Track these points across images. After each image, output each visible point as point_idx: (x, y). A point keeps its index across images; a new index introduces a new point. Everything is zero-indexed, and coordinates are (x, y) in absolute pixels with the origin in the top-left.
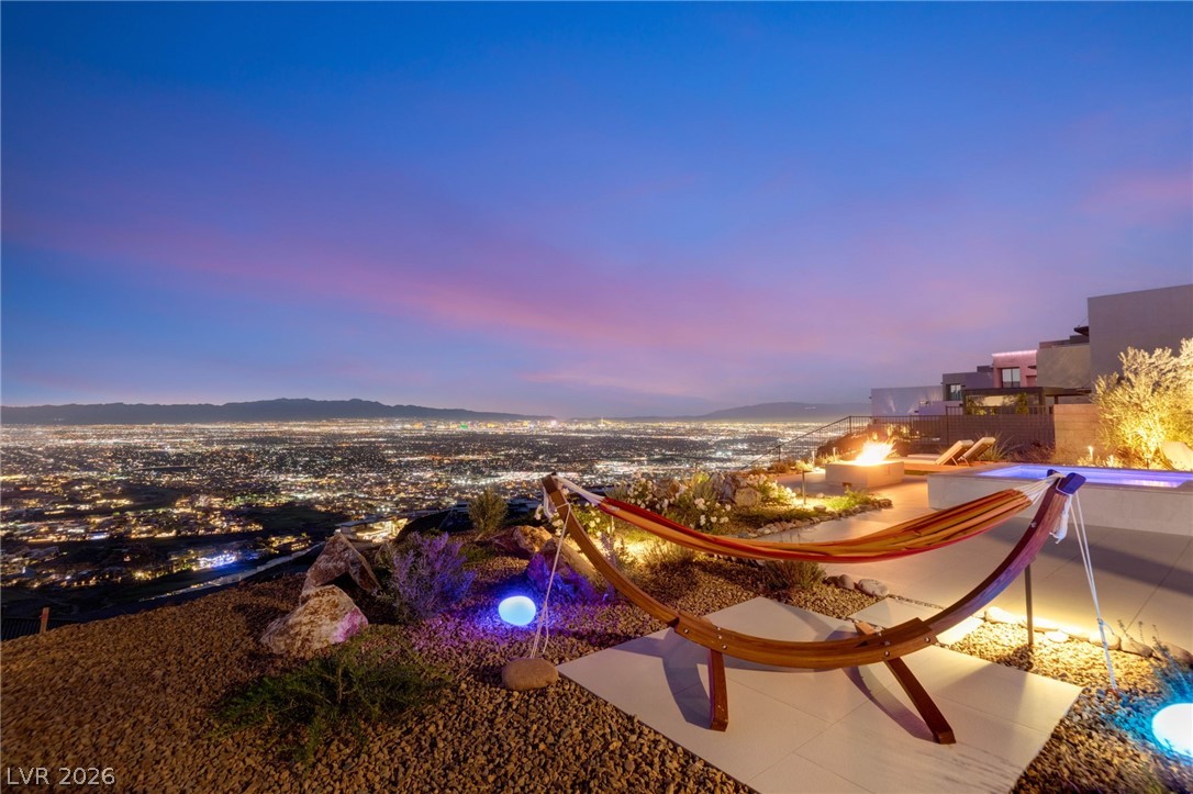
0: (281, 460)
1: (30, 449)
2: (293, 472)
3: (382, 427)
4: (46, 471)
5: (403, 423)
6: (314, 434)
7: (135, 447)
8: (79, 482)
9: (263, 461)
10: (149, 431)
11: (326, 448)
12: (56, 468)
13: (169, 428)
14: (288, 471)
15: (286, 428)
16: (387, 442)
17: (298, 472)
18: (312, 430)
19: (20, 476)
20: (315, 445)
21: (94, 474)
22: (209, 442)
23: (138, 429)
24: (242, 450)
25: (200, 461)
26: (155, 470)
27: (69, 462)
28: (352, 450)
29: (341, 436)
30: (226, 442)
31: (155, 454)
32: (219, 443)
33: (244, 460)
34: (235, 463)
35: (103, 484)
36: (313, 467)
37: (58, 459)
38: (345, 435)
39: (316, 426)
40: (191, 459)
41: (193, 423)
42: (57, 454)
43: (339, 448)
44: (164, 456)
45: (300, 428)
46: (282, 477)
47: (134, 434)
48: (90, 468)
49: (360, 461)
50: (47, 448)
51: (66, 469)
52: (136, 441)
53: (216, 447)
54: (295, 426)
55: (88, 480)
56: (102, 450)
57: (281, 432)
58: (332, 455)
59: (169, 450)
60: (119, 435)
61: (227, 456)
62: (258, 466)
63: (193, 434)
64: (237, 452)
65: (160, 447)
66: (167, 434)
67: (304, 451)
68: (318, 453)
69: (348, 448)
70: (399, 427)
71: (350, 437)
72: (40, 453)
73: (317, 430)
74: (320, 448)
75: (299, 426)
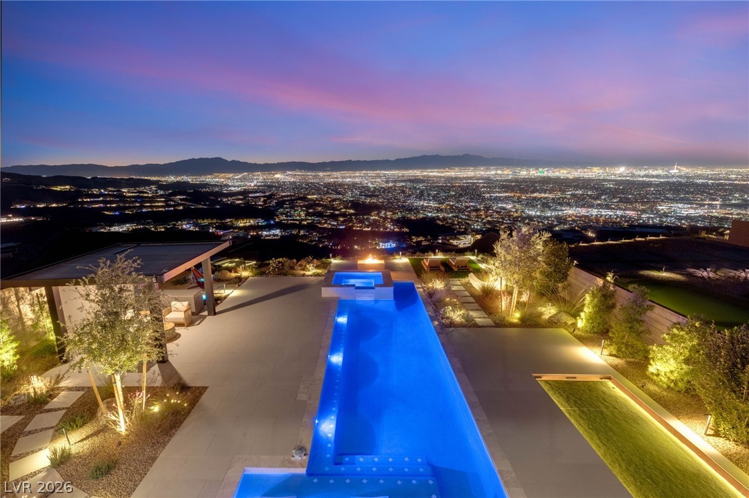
0: (422, 193)
1: (318, 184)
2: (428, 200)
3: (482, 173)
4: (324, 194)
5: (497, 169)
6: (440, 177)
7: (356, 184)
8: (335, 200)
9: (413, 193)
10: (362, 175)
11: (446, 186)
12: (328, 193)
13: (371, 173)
14: (425, 200)
15: (426, 173)
16: (484, 183)
17: (430, 200)
18: (440, 175)
19: (315, 196)
20: (441, 184)
21: (341, 196)
22: (387, 182)
23: (357, 174)
24: (402, 186)
25: (383, 192)
26: (364, 196)
27: (332, 190)
28: (462, 188)
29: (456, 178)
30: (395, 181)
31: (364, 187)
32: (392, 182)
33: (403, 192)
34: (399, 193)
35: (344, 201)
36: (438, 197)
37: (328, 189)
38: (459, 178)
39: (442, 172)
40: (379, 191)
41: (381, 170)
42: (328, 185)
43: (454, 187)
44: (368, 189)
45: (433, 173)
46: (422, 203)
47: (356, 177)
48: (339, 193)
49: (466, 194)
50: (324, 183)
51: (331, 194)
52: (357, 180)
53: (391, 184)
54: (431, 172)
55: (339, 199)
56: (344, 185)
57: (423, 176)
58: (449, 190)
59: (370, 185)
60: (350, 177)
61: (395, 190)
62: (410, 195)
63: (381, 177)
64: (400, 187)
65: (366, 183)
66: (370, 176)
67: (434, 187)
68: (442, 189)
69: (459, 186)
70: (493, 172)
71: (461, 179)
72: (322, 185)
73: (443, 175)
74: (443, 186)
75: (433, 172)
